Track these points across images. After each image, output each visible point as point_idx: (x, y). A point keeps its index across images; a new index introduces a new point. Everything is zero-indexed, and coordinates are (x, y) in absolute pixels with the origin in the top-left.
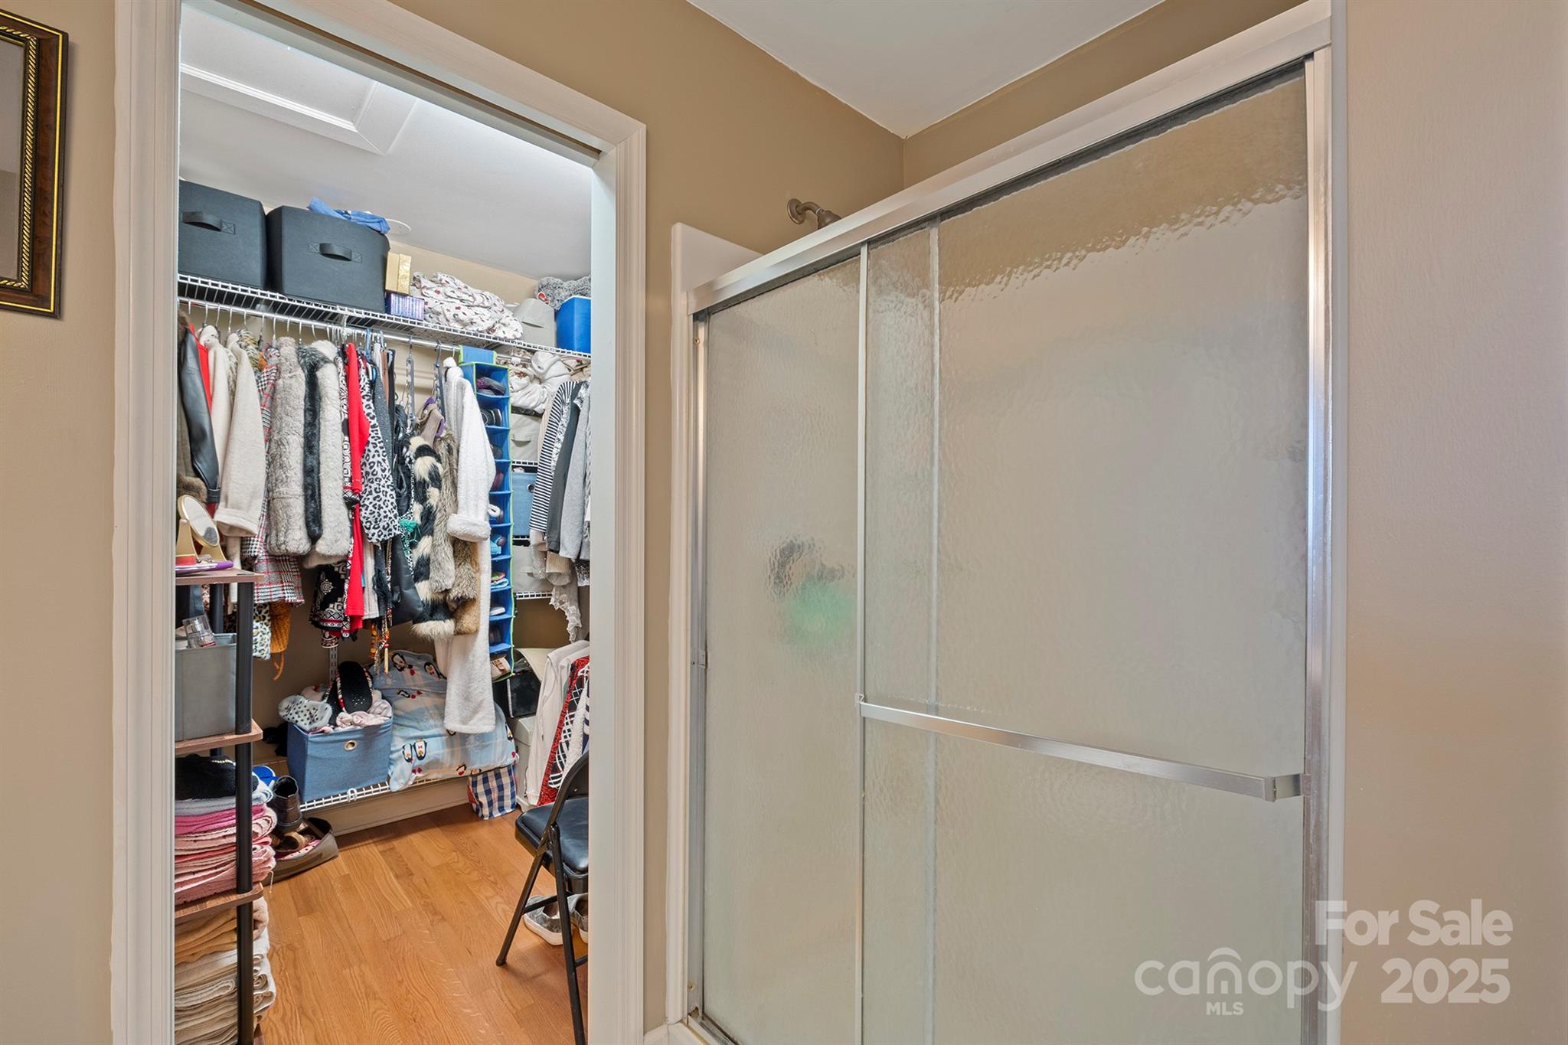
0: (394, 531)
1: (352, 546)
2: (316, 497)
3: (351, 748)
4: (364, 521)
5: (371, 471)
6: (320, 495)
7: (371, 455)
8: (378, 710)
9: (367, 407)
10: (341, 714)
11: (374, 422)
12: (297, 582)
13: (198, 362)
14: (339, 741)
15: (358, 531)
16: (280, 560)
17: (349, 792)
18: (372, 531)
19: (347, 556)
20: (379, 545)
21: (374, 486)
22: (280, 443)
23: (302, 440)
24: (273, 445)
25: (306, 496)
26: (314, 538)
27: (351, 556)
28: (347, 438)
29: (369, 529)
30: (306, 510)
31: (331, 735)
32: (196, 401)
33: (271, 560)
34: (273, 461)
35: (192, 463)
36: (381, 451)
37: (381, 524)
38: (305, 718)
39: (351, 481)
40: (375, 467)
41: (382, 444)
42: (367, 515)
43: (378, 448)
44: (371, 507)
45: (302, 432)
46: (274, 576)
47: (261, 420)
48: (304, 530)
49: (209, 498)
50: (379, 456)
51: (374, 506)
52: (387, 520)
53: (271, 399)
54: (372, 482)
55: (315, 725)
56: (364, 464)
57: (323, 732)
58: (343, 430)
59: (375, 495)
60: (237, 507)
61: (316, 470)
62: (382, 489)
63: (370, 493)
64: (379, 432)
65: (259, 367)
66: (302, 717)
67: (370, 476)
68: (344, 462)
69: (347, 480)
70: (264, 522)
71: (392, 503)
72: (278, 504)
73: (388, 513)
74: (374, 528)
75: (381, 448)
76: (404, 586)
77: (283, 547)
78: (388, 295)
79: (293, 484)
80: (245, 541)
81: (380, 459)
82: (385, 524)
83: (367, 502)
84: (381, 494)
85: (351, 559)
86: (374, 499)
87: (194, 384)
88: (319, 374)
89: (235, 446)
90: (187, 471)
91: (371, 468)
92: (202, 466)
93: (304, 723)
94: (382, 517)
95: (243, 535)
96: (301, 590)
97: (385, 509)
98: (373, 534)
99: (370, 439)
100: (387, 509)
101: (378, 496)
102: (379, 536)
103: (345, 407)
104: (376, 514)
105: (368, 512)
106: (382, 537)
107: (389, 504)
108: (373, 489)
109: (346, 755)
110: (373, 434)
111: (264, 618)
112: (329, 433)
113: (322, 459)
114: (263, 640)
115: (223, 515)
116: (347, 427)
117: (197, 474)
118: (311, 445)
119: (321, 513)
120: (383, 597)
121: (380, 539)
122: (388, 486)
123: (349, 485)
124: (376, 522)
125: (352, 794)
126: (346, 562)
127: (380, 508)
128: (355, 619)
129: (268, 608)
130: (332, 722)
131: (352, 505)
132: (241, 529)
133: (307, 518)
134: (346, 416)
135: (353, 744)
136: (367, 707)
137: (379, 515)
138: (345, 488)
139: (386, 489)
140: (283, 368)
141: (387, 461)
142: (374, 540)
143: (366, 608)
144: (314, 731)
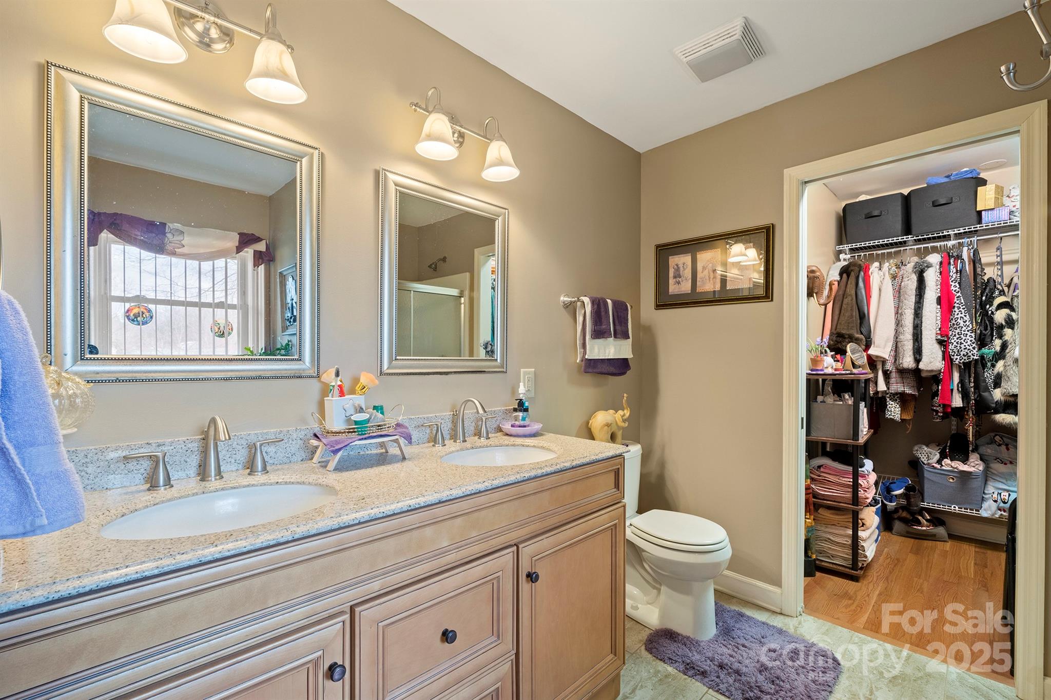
0: (972, 357)
1: (943, 366)
2: (919, 340)
3: (951, 481)
4: (951, 351)
5: (955, 323)
6: (921, 339)
7: (956, 313)
8: (972, 464)
9: (954, 287)
10: (945, 460)
11: (959, 294)
12: (913, 383)
13: (864, 284)
14: (945, 474)
15: (947, 357)
16: (902, 372)
17: (953, 506)
18: (956, 357)
19: (940, 370)
20: (962, 365)
21: (957, 331)
22: (901, 314)
23: (913, 311)
24: (899, 315)
25: (913, 339)
26: (918, 361)
27: (942, 371)
28: (939, 307)
29: (954, 356)
30: (914, 347)
31: (938, 469)
32: (862, 301)
33: (898, 372)
34: (898, 323)
35: (860, 328)
36: (963, 311)
37: (962, 353)
38: (925, 457)
39: (940, 330)
40: (959, 320)
41: (964, 307)
42: (953, 348)
43: (961, 309)
44: (955, 343)
45: (913, 307)
46: (899, 380)
47: (893, 304)
48: (912, 357)
49: (866, 344)
50: (961, 313)
51: (957, 343)
52: (966, 350)
53: (899, 293)
54: (956, 329)
55: (929, 462)
56: (952, 319)
57: (933, 466)
58: (937, 303)
59: (958, 336)
60: (878, 347)
61: (919, 326)
62: (963, 333)
63: (955, 335)
64: (962, 300)
65: (894, 277)
66: (923, 456)
67: (955, 326)
68: (937, 320)
69: (938, 329)
70: (893, 353)
71: (971, 341)
72: (899, 345)
73: (967, 346)
74: (957, 355)
75: (963, 309)
76: (981, 390)
77: (901, 365)
78: (979, 213)
79: (907, 334)
80: (884, 362)
81: (962, 315)
82: (965, 353)
83: (953, 341)
84: (962, 336)
85: (943, 373)
86: (957, 339)
87: (861, 293)
88: (925, 274)
89: (879, 319)
90: (857, 332)
91: (956, 321)
92: (863, 330)
93: (924, 460)
94: (962, 349)
95: (882, 360)
96: (915, 388)
97: (965, 344)
98: (956, 359)
99: (956, 305)
100: (966, 344)
101: (960, 337)
102: (961, 360)
103: (939, 290)
104: (958, 348)
105: (953, 346)
106: (963, 360)
107: (969, 341)
108: (956, 333)
109: (949, 484)
110: (958, 302)
111: (896, 400)
112: (928, 305)
113: (923, 320)
114: (894, 411)
115: (872, 351)
116: (939, 301)
117: (862, 334)
118: (918, 314)
119: (921, 347)
120: (965, 395)
121: (961, 362)
122: (968, 331)
123: (939, 332)
124: (958, 352)
125: (955, 508)
126: (940, 374)
127: (961, 343)
128: (945, 406)
129: (899, 396)
130: (939, 462)
131: (943, 343)
132: (881, 357)
133: (914, 351)
134: (939, 295)
135: (953, 479)
136: (965, 460)
137: (961, 348)
138: (937, 334)
139: (966, 332)
140: (904, 276)
141: (968, 316)
142: (957, 362)
143: (954, 401)
144: (928, 464)
